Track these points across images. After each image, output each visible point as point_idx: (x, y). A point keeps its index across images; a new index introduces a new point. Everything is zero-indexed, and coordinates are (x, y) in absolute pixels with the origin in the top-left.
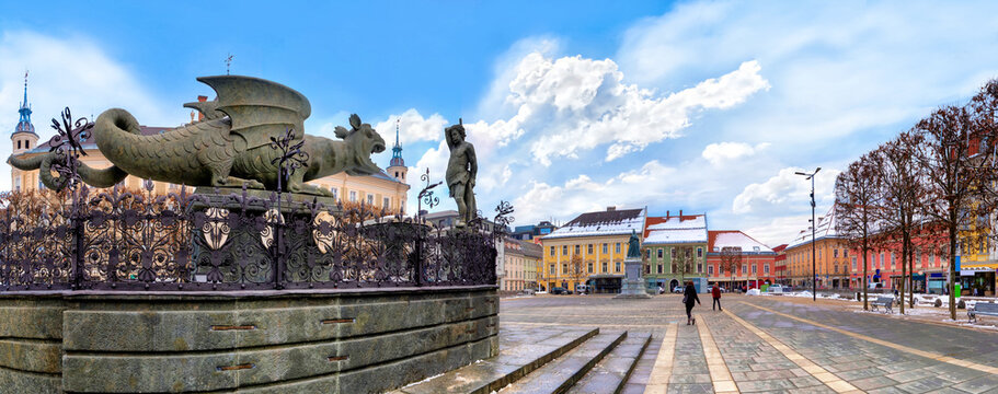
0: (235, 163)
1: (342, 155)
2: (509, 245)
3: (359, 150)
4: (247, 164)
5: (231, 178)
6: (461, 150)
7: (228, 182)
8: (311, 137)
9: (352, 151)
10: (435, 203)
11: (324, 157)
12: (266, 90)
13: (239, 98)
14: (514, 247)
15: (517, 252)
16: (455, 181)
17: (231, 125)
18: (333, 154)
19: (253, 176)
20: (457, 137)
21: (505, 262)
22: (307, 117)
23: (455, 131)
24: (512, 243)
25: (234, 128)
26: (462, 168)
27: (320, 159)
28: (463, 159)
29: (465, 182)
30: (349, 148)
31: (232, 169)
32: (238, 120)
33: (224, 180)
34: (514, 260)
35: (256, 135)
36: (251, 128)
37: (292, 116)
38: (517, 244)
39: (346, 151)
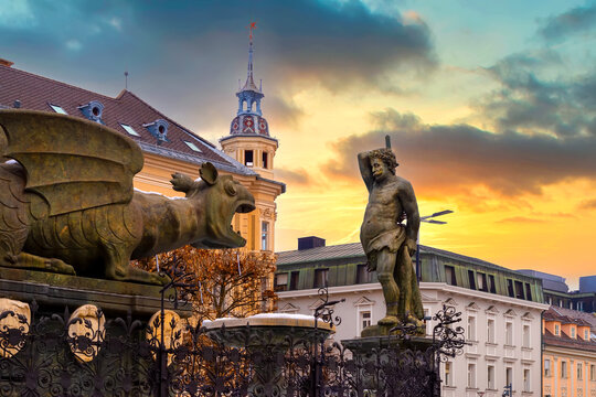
0: (31, 234)
1: (189, 224)
2: (556, 329)
3: (215, 216)
4: (48, 237)
5: (24, 254)
6: (388, 192)
7: (20, 260)
8: (141, 197)
9: (203, 217)
10: (336, 323)
11: (160, 228)
12: (79, 132)
13: (38, 142)
14: (572, 332)
15: (580, 344)
16: (379, 245)
17: (25, 182)
18: (174, 222)
19: (56, 254)
20: (380, 169)
21: (544, 373)
22: (138, 171)
23: (377, 161)
24: (565, 321)
25: (30, 185)
26: (389, 223)
27: (155, 231)
28: (392, 209)
29: (396, 247)
30: (198, 213)
31: (26, 243)
32: (36, 172)
33: (15, 257)
34: (572, 368)
35: (63, 196)
36: (56, 185)
37: (116, 170)
38: (580, 324)
39: (195, 217)
